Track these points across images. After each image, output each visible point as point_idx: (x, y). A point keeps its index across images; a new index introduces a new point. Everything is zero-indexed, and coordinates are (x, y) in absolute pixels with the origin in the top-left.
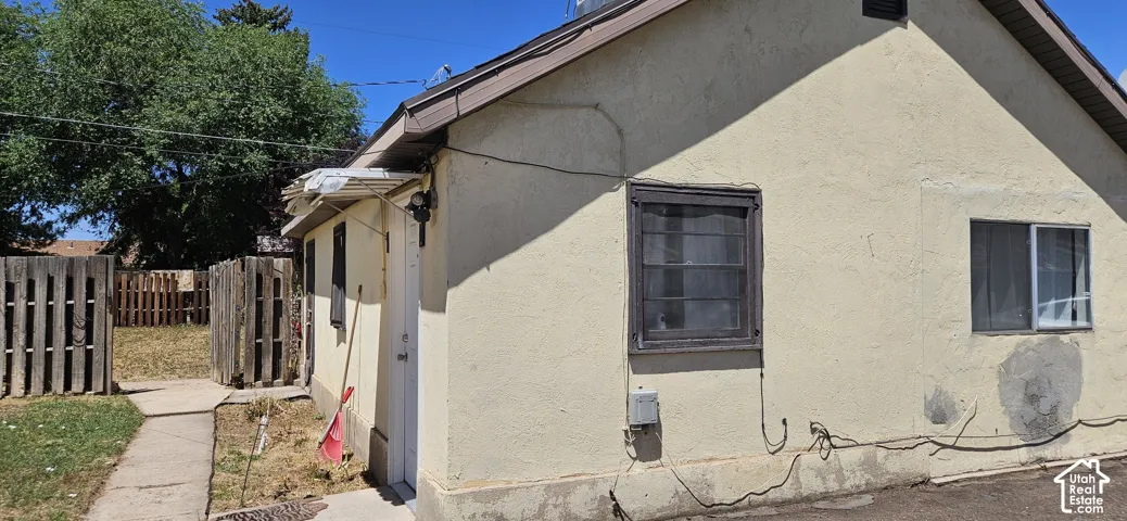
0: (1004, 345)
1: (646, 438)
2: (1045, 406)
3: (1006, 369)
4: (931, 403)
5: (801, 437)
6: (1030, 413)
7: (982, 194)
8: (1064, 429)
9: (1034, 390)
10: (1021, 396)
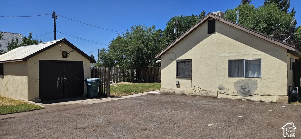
0: (235, 79)
1: (178, 85)
2: (246, 90)
3: (236, 84)
4: (219, 87)
5: (197, 88)
6: (242, 91)
7: (231, 56)
8: (252, 95)
9: (243, 87)
10: (240, 88)
